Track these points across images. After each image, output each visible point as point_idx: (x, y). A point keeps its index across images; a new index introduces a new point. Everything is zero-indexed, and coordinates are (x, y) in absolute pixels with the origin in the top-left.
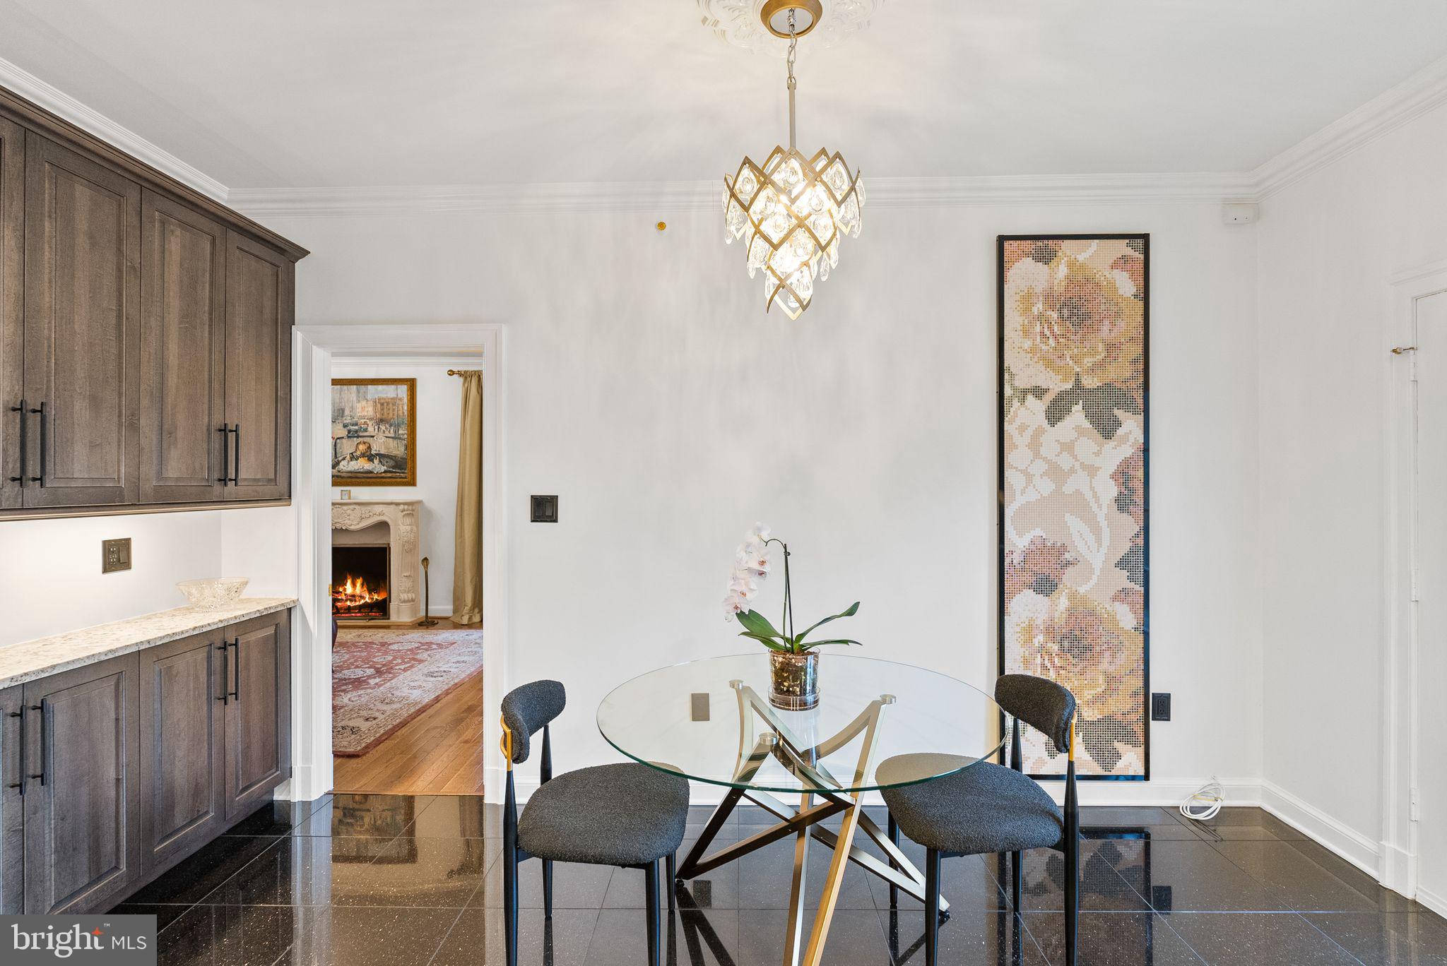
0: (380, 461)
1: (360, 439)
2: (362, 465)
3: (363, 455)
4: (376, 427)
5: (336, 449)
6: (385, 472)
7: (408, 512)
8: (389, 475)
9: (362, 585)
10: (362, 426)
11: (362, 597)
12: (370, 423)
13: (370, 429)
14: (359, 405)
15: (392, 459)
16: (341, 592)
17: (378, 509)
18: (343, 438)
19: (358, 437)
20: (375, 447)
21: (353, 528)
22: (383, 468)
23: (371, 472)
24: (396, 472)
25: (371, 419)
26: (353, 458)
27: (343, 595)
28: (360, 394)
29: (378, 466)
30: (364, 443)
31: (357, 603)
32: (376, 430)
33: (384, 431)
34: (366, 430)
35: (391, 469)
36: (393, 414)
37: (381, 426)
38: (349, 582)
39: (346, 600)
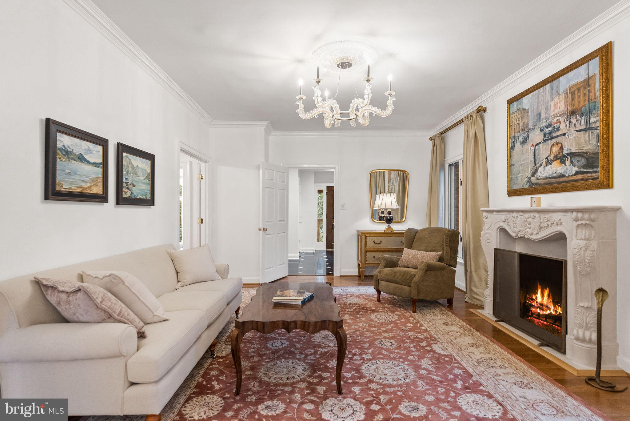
0: (572, 162)
1: (554, 141)
2: (556, 168)
3: (556, 158)
4: (568, 122)
5: (535, 156)
6: (577, 173)
7: (583, 222)
8: (580, 177)
9: (549, 295)
10: (555, 125)
11: (549, 308)
12: (561, 120)
13: (562, 126)
14: (552, 104)
15: (582, 156)
16: (534, 300)
17: (556, 217)
18: (540, 143)
19: (552, 138)
20: (566, 146)
21: (533, 237)
22: (575, 169)
23: (563, 176)
24: (587, 173)
25: (562, 115)
26: (549, 162)
27: (535, 302)
28: (554, 91)
29: (569, 168)
30: (557, 144)
31: (545, 312)
32: (568, 126)
33: (575, 125)
34: (558, 129)
35: (582, 170)
36: (585, 100)
37: (572, 120)
38: (539, 290)
39: (537, 308)
